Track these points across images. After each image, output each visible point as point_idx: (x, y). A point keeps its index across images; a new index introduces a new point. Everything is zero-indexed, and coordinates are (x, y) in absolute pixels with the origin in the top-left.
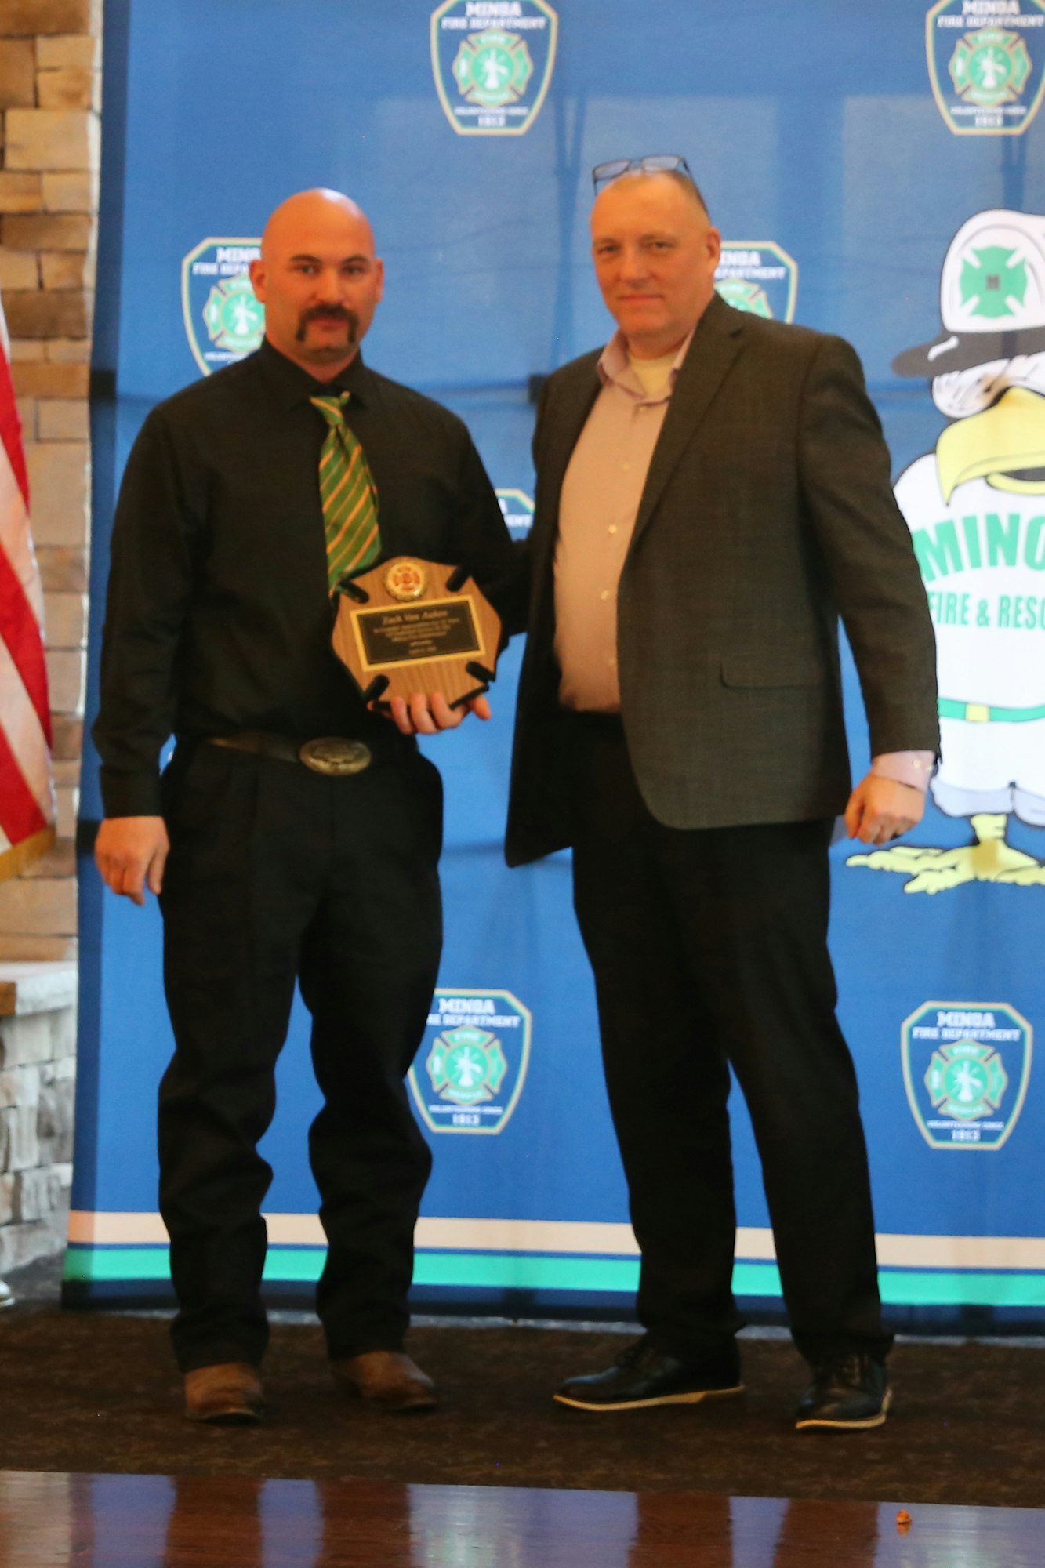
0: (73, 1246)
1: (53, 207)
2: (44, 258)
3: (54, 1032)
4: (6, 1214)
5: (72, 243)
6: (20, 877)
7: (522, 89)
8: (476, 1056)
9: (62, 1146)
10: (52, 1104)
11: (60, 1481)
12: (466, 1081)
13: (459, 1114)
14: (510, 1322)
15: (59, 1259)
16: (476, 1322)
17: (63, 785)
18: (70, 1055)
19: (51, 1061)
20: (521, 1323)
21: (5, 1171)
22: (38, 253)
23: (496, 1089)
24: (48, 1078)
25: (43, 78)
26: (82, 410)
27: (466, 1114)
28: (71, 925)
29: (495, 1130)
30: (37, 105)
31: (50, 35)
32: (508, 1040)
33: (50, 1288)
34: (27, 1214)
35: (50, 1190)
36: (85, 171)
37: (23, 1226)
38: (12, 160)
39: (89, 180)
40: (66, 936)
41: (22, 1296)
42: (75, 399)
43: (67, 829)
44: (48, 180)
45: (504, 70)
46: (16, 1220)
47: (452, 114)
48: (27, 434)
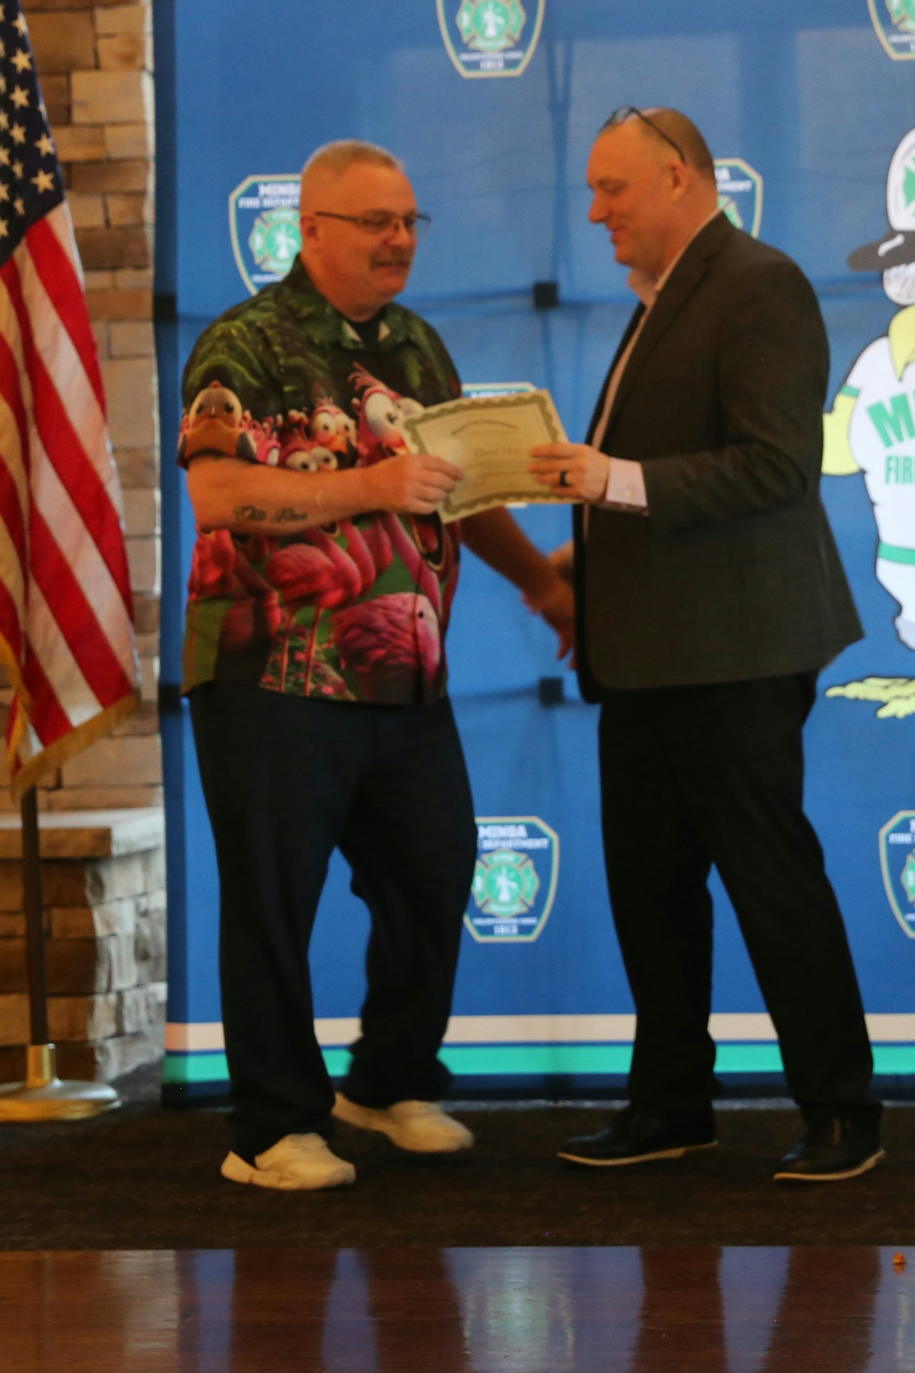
0: (171, 1054)
1: (115, 154)
2: (109, 200)
3: (146, 868)
4: (111, 1029)
5: (134, 185)
6: (111, 736)
7: (517, 36)
8: (512, 875)
9: (156, 968)
10: (146, 931)
11: (167, 1258)
12: (505, 896)
13: (499, 925)
14: (551, 1104)
15: (159, 1066)
16: (522, 1105)
17: (146, 655)
18: (160, 888)
19: (145, 894)
20: (561, 1104)
21: (109, 990)
22: (104, 195)
23: (531, 902)
24: (143, 908)
25: (103, 44)
26: (148, 329)
27: (505, 925)
28: (156, 775)
29: (531, 938)
30: (97, 67)
31: (107, 6)
32: (539, 859)
33: (152, 1090)
34: (129, 1027)
35: (148, 1006)
36: (141, 123)
37: (127, 1039)
38: (79, 116)
39: (145, 131)
40: (153, 786)
41: (127, 1099)
42: (140, 320)
43: (150, 693)
44: (110, 132)
45: (501, 21)
46: (120, 1033)
47: (457, 60)
48: (101, 353)
